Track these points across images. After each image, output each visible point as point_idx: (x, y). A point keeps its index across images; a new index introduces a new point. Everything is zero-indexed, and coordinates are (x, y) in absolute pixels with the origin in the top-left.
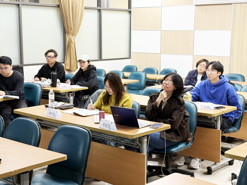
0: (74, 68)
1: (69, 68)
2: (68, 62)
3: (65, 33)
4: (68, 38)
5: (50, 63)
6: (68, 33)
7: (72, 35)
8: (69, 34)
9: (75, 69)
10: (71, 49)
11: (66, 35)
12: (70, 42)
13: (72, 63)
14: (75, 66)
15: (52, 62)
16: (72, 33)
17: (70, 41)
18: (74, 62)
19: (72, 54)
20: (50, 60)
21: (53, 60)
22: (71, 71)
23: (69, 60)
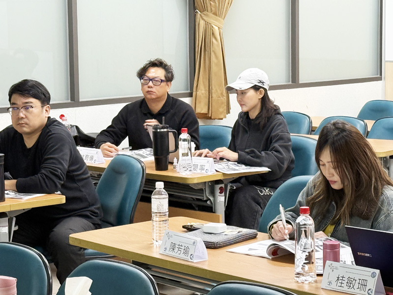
0: (221, 110)
1: (204, 111)
2: (203, 92)
3: (195, 8)
4: (202, 23)
5: (153, 97)
6: (204, 9)
7: (215, 14)
8: (205, 12)
9: (221, 113)
10: (212, 54)
11: (198, 16)
12: (207, 37)
13: (214, 95)
14: (222, 103)
15: (159, 94)
16: (215, 7)
17: (209, 33)
18: (219, 92)
19: (214, 68)
20: (153, 90)
21: (161, 91)
22: (210, 118)
23: (205, 87)
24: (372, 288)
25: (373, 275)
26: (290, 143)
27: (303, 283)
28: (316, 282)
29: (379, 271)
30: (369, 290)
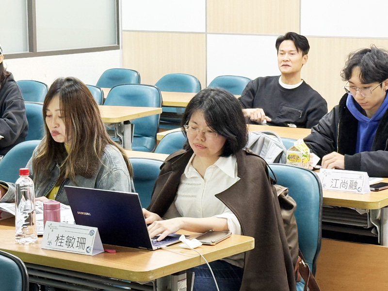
24: (91, 246)
25: (92, 233)
26: (23, 110)
27: (23, 244)
28: (37, 242)
29: (97, 228)
30: (88, 248)
